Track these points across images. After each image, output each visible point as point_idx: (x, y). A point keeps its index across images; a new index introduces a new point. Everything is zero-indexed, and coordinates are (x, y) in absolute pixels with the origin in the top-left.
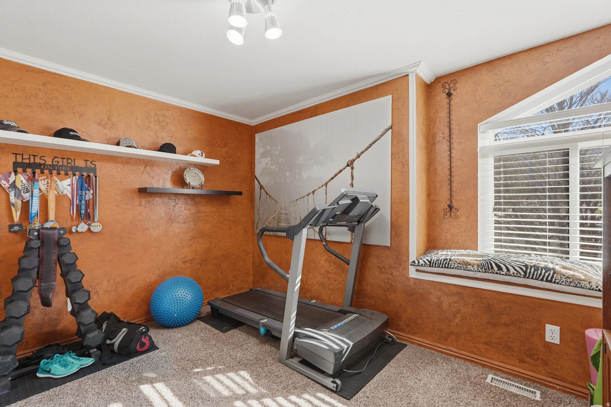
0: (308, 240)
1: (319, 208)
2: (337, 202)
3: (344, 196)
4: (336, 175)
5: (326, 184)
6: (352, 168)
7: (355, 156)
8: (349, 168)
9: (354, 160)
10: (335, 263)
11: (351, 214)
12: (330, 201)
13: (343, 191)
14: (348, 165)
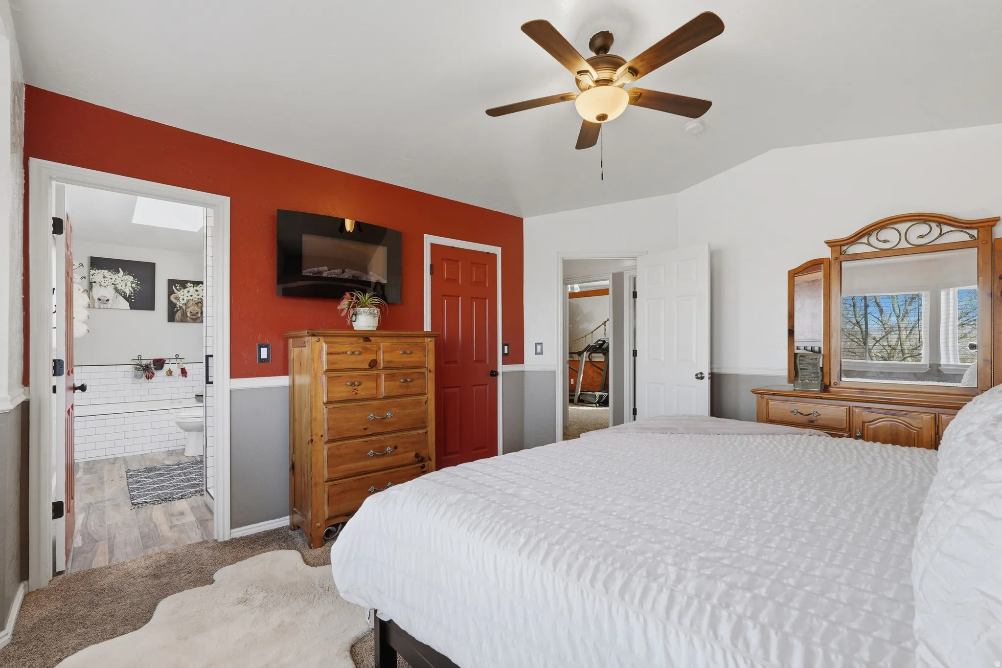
0: (585, 361)
1: (591, 345)
2: (597, 342)
3: (599, 340)
4: (597, 328)
5: (592, 333)
6: (605, 326)
7: (606, 320)
8: (603, 325)
9: (606, 322)
10: (596, 372)
11: (603, 347)
12: (594, 342)
13: (599, 338)
14: (603, 324)
